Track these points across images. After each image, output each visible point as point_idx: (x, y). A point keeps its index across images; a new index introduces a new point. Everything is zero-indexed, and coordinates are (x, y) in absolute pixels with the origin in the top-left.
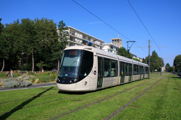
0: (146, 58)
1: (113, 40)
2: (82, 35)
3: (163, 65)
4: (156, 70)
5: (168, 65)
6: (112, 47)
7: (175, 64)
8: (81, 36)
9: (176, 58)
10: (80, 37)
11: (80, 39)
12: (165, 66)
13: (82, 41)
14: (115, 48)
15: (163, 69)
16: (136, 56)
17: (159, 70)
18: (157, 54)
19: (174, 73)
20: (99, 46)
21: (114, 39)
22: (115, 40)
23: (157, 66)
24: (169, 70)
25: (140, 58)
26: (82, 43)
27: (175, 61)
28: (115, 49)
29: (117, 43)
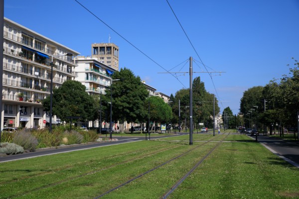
0: (178, 93)
1: (96, 48)
2: (20, 35)
3: (218, 110)
4: (201, 124)
5: (228, 110)
6: (96, 66)
7: (243, 110)
8: (17, 37)
9: (246, 94)
10: (15, 40)
11: (16, 45)
12: (221, 114)
13: (20, 50)
14: (103, 69)
15: (218, 120)
16: (153, 90)
17: (210, 124)
18: (203, 84)
19: (242, 131)
20: (64, 63)
21: (98, 45)
22: (102, 48)
23: (203, 114)
24: (230, 122)
25: (162, 95)
26: (20, 55)
27: (243, 102)
28: (104, 72)
29: (106, 56)
